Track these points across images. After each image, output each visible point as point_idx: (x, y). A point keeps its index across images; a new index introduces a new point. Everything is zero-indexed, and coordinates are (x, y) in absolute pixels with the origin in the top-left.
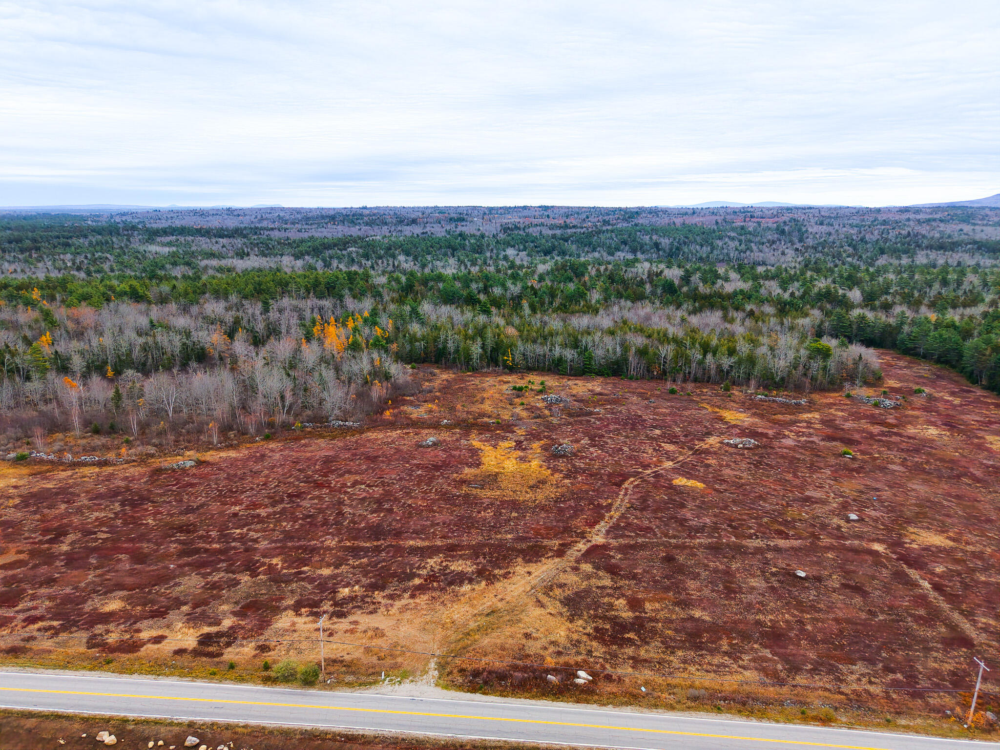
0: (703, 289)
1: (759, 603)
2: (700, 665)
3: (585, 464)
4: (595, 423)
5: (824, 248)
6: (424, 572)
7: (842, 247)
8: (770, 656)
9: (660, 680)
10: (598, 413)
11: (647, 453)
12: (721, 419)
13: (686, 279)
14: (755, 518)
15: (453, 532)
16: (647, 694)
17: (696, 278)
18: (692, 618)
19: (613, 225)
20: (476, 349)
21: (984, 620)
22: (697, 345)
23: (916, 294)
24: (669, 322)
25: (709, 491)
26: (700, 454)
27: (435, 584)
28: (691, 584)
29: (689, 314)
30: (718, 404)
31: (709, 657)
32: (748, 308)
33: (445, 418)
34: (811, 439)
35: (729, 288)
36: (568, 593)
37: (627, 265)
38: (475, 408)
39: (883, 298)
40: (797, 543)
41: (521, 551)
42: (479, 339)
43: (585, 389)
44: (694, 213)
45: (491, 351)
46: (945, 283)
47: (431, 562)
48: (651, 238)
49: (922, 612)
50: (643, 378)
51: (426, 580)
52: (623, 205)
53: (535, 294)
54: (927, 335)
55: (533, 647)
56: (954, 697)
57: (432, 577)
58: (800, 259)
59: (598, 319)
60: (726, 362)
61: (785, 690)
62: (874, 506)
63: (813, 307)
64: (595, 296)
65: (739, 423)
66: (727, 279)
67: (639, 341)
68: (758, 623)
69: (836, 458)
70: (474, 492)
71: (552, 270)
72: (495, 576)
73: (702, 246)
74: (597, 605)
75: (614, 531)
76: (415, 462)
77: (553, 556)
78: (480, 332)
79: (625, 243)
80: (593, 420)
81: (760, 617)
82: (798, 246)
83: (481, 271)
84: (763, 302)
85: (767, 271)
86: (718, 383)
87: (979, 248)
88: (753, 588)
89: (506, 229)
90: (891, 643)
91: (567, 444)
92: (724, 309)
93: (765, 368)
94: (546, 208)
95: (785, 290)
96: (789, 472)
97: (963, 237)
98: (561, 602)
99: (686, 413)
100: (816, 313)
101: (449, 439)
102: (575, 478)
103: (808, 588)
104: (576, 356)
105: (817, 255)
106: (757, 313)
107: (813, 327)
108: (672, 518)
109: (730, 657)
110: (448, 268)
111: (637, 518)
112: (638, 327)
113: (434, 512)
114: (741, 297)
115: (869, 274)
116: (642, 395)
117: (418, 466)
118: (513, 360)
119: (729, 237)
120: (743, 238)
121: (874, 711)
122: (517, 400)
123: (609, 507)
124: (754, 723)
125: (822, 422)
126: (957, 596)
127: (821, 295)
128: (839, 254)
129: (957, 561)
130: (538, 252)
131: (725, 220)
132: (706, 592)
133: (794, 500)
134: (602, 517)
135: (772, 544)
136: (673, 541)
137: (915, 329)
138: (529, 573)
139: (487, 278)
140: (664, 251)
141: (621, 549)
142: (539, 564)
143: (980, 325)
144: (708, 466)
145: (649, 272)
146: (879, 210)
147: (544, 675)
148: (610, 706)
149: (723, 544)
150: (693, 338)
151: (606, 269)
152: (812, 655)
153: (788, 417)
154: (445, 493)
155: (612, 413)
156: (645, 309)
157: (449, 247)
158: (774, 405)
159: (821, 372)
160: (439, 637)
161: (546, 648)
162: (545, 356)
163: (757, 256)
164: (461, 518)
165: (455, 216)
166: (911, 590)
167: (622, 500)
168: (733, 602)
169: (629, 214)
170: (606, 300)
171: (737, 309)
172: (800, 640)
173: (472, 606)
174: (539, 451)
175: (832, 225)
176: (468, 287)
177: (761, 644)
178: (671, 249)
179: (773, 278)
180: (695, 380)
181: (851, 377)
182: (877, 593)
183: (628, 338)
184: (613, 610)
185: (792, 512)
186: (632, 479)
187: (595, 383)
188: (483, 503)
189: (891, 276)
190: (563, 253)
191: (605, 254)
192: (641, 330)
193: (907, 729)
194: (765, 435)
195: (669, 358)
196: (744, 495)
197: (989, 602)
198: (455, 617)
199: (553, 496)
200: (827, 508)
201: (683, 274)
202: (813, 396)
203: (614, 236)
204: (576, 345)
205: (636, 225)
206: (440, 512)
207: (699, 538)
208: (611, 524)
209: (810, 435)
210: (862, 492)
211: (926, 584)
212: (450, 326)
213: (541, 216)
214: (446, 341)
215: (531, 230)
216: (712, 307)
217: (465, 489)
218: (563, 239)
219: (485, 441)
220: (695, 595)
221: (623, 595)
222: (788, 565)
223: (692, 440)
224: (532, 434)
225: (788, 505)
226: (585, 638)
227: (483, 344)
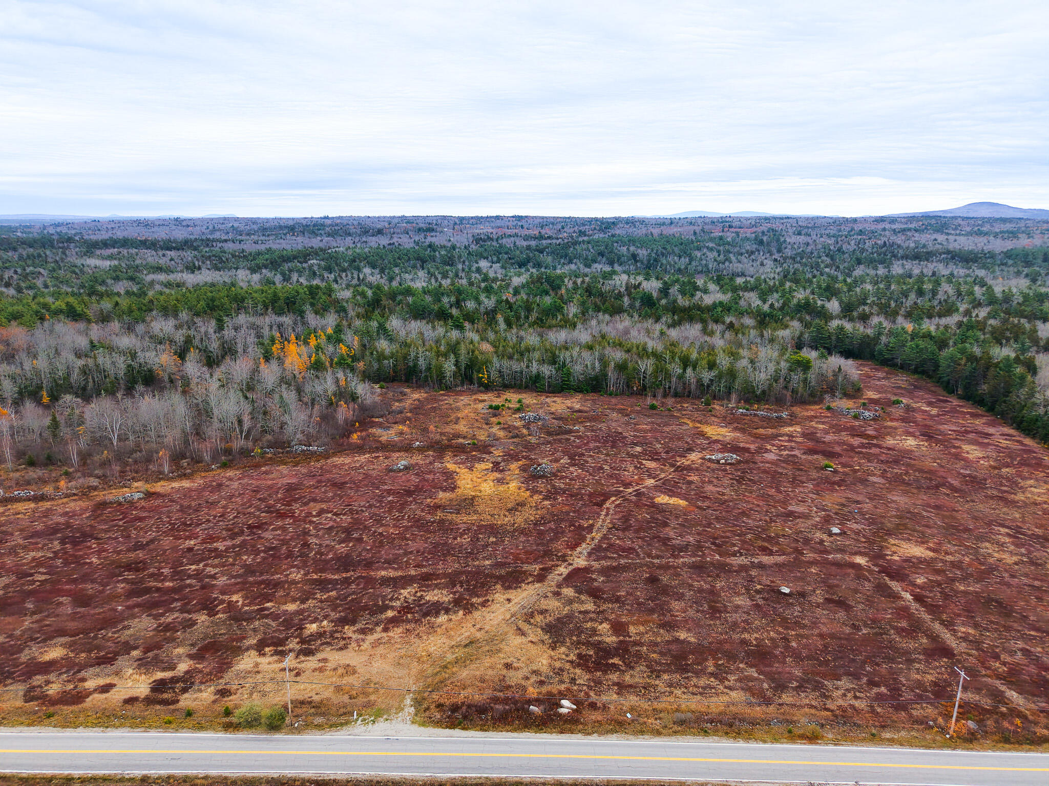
0: (682, 301)
1: (743, 621)
2: (686, 688)
3: (566, 484)
4: (574, 441)
5: (802, 258)
6: (397, 604)
7: (820, 257)
8: (756, 675)
9: (645, 705)
10: (578, 431)
11: (628, 471)
12: (702, 434)
13: (665, 291)
14: (739, 535)
15: (427, 561)
16: (633, 721)
17: (674, 290)
18: (677, 640)
19: (589, 236)
20: (449, 367)
21: (963, 630)
22: (677, 359)
23: (893, 304)
24: (648, 336)
25: (692, 508)
26: (681, 471)
27: (409, 616)
28: (676, 605)
29: (669, 327)
30: (699, 419)
31: (695, 680)
32: (728, 320)
33: (417, 440)
34: (793, 453)
35: (708, 300)
36: (549, 619)
37: (604, 278)
38: (449, 429)
39: (861, 309)
40: (780, 559)
41: (500, 578)
42: (452, 356)
43: (564, 406)
44: (671, 223)
45: (465, 368)
46: (920, 293)
47: (405, 592)
48: (628, 249)
49: (904, 624)
50: (623, 393)
51: (399, 612)
52: (599, 215)
53: (511, 308)
54: (904, 346)
55: (514, 678)
56: (937, 708)
57: (406, 609)
58: (779, 269)
59: (576, 333)
60: (707, 376)
61: (771, 708)
62: (855, 519)
63: (792, 318)
64: (572, 310)
65: (721, 439)
66: (706, 291)
67: (618, 355)
68: (744, 642)
69: (818, 472)
70: (449, 517)
71: (527, 283)
72: (472, 605)
73: (680, 257)
74: (580, 630)
75: (596, 552)
76: (386, 487)
77: (534, 582)
78: (453, 348)
79: (602, 254)
80: (572, 438)
81: (746, 636)
82: (777, 256)
83: (453, 284)
84: (742, 314)
85: (746, 282)
86: (699, 398)
87: (953, 258)
88: (738, 607)
89: (478, 240)
90: (874, 656)
91: (546, 464)
92: (704, 321)
93: (746, 382)
94: (519, 218)
95: (764, 301)
96: (772, 487)
97: (938, 246)
98: (542, 629)
99: (667, 429)
100: (796, 324)
101: (421, 462)
102: (555, 499)
103: (792, 604)
104: (554, 372)
105: (796, 266)
106: (736, 326)
107: (792, 339)
108: (655, 538)
109: (716, 678)
110: (417, 282)
111: (619, 539)
112: (617, 341)
113: (407, 539)
114: (720, 309)
115: (847, 285)
116: (621, 411)
117: (389, 492)
118: (489, 377)
119: (708, 248)
120: (721, 248)
121: (859, 726)
122: (494, 420)
123: (590, 528)
124: (741, 744)
125: (804, 435)
126: (938, 606)
127: (800, 306)
128: (818, 264)
129: (938, 572)
130: (512, 264)
131: (703, 230)
132: (691, 613)
133: (777, 516)
134: (583, 539)
135: (756, 561)
136: (656, 561)
137: (892, 340)
138: (509, 600)
139: (459, 292)
140: (642, 263)
141: (604, 571)
142: (519, 590)
143: (955, 335)
144: (690, 483)
145: (627, 284)
146: (855, 220)
147: (526, 706)
148: (595, 735)
149: (707, 562)
150: (672, 352)
151: (583, 282)
152: (798, 673)
153: (770, 431)
154: (419, 520)
155: (592, 431)
156: (623, 323)
157: (418, 258)
158: (756, 419)
159: (801, 385)
160: (414, 671)
161: (527, 678)
162: (521, 373)
163: (737, 267)
164: (436, 545)
165: (423, 225)
166: (893, 602)
167: (604, 521)
168: (718, 622)
169: (606, 225)
170: (583, 313)
171: (716, 321)
172: (785, 657)
173: (450, 637)
174: (517, 472)
175: (809, 235)
176: (440, 301)
177: (746, 663)
178: (649, 261)
179: (752, 290)
180: (676, 395)
181: (831, 390)
182: (861, 606)
183: (607, 352)
184: (597, 635)
185: (776, 528)
186: (613, 499)
187: (574, 400)
188: (459, 529)
189: (869, 287)
190: (538, 265)
191: (581, 266)
192: (620, 345)
193: (891, 742)
194: (747, 450)
195: (649, 373)
196: (727, 512)
197: (968, 611)
198: (432, 649)
199: (533, 518)
200: (810, 522)
201: (661, 286)
202: (794, 409)
203: (590, 247)
204: (553, 361)
205: (613, 236)
206: (414, 540)
207: (682, 557)
208: (593, 546)
209: (792, 449)
210: (844, 505)
211: (908, 596)
212: (420, 342)
213: (515, 227)
214: (417, 358)
215: (504, 241)
216: (691, 319)
217: (439, 514)
218: (537, 250)
219: (460, 463)
220: (680, 616)
221: (607, 619)
222: (772, 582)
223: (673, 457)
224: (509, 455)
225: (772, 521)
226: (568, 666)
227: (457, 361)
